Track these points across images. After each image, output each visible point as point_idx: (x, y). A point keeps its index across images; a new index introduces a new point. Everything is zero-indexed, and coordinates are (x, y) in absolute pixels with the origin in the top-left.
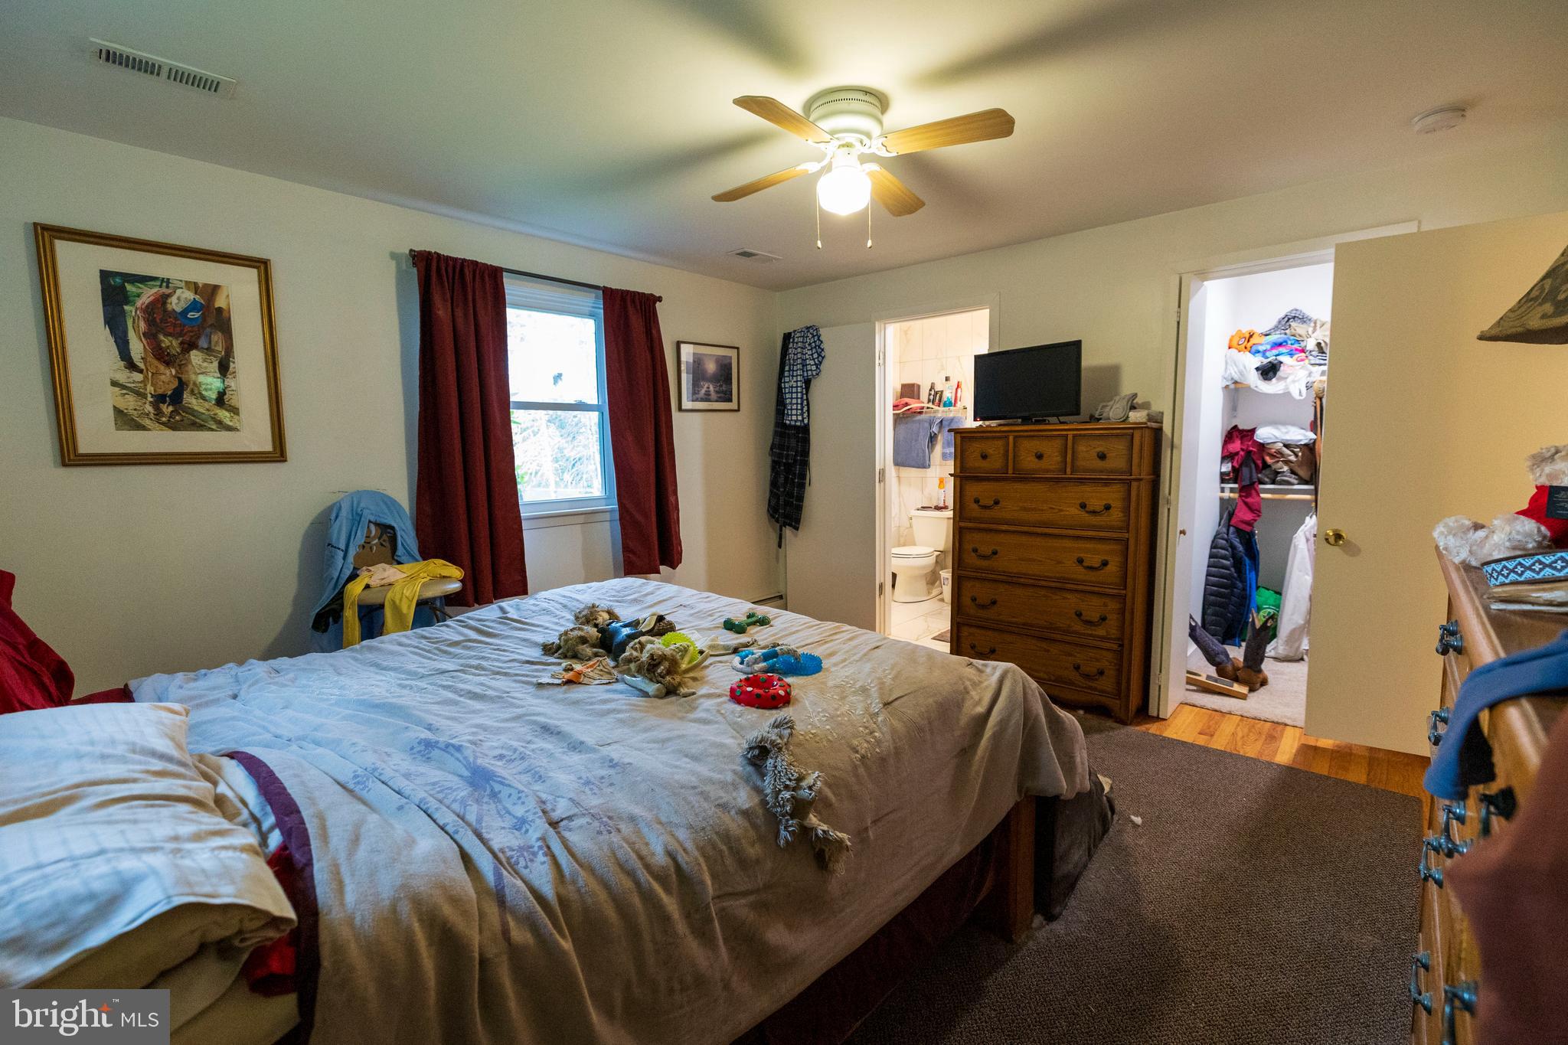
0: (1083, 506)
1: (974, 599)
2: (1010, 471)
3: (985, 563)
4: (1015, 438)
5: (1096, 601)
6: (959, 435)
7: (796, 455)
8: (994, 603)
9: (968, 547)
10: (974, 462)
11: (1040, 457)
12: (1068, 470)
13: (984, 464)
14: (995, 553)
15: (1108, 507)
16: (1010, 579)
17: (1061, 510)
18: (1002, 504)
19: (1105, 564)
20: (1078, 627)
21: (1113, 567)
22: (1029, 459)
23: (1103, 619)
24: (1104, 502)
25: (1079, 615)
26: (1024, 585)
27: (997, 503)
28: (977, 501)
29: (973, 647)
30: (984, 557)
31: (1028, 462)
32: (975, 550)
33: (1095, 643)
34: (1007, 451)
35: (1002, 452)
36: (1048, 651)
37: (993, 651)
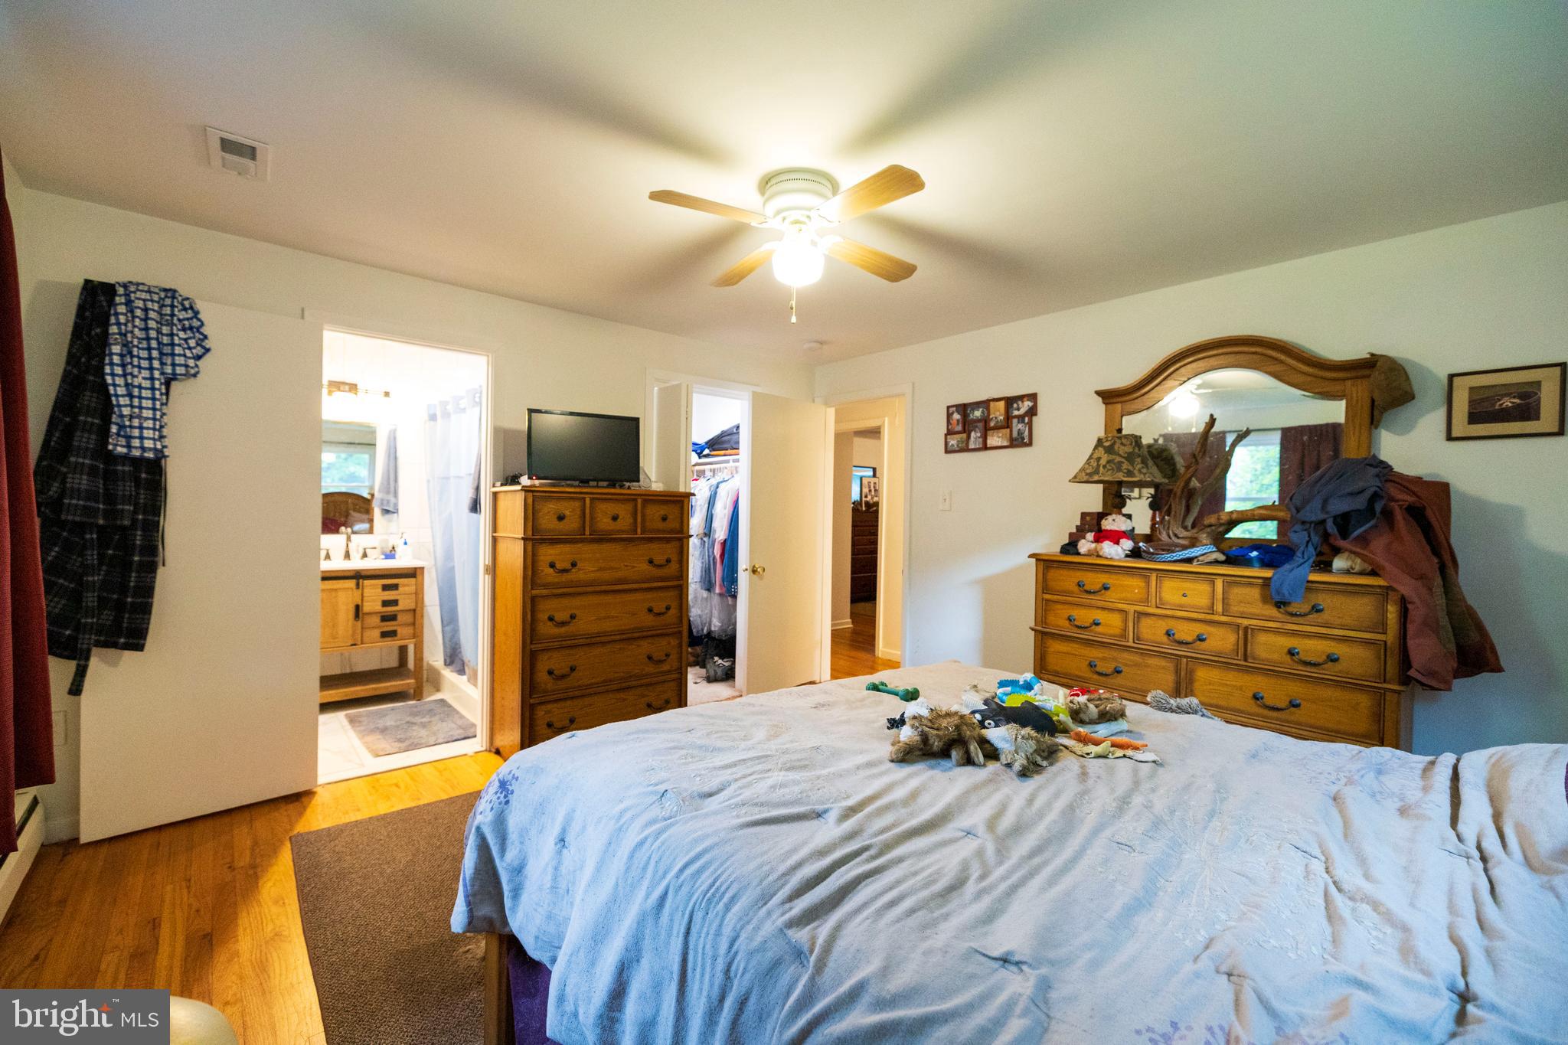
0: (651, 562)
1: (550, 673)
2: (587, 533)
3: (563, 630)
4: (592, 500)
5: (663, 642)
6: (530, 495)
7: (135, 512)
8: (573, 669)
9: (543, 616)
10: (548, 521)
11: (615, 518)
12: (639, 530)
13: (561, 526)
14: (573, 617)
15: (668, 561)
16: (588, 641)
17: (634, 567)
18: (579, 565)
19: (668, 608)
20: (650, 669)
21: (673, 611)
22: (605, 520)
23: (667, 655)
24: (666, 557)
25: (650, 658)
26: (603, 643)
27: (574, 565)
28: (552, 565)
29: (550, 725)
30: (563, 624)
31: (604, 523)
32: (551, 619)
33: (664, 678)
34: (584, 513)
35: (578, 513)
36: (624, 700)
37: (572, 721)
